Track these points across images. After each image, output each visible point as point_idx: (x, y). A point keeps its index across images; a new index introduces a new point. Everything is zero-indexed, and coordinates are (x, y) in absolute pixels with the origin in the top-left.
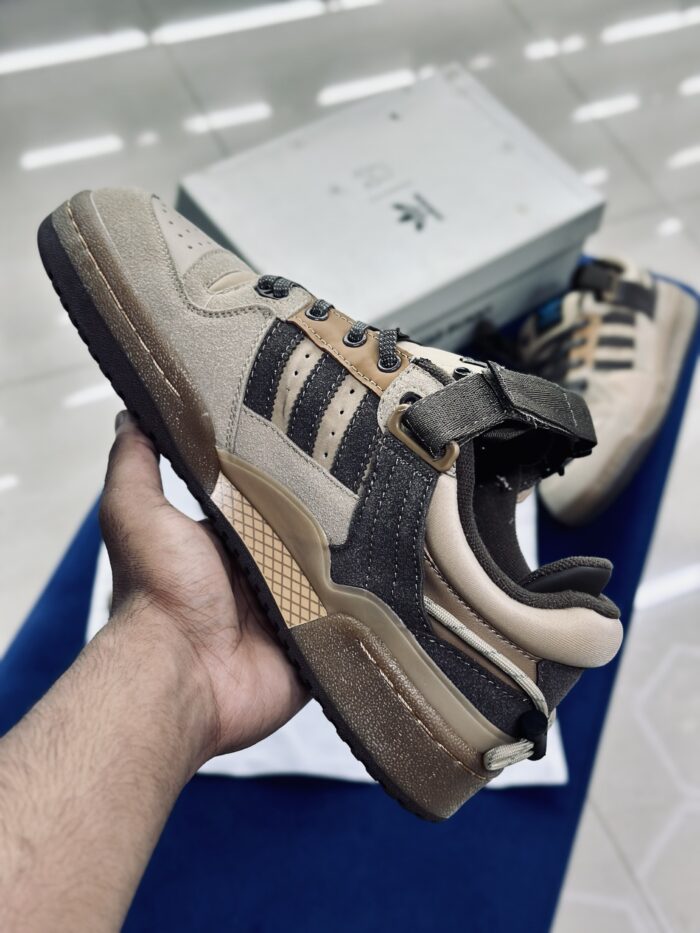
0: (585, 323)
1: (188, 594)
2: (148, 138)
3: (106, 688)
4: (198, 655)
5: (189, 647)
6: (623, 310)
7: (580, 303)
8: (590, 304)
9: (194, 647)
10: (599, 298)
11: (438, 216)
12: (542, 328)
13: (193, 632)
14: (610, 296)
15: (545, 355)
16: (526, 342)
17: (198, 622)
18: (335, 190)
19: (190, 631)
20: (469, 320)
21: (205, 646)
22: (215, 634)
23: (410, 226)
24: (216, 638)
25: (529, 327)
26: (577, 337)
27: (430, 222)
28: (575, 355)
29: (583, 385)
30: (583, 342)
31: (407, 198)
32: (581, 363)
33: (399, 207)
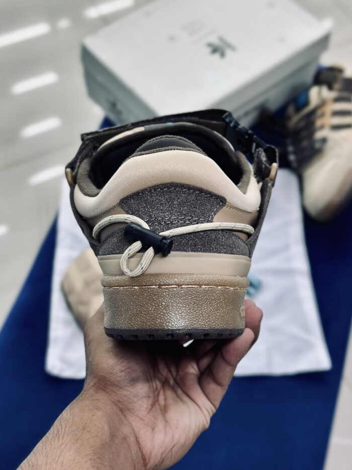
0: (323, 103)
1: (118, 378)
2: (64, 23)
3: (63, 447)
4: (125, 416)
5: (118, 412)
6: (345, 94)
7: (320, 93)
8: (326, 93)
9: (121, 410)
10: (330, 88)
11: (233, 48)
12: (299, 109)
13: (121, 402)
14: (337, 86)
15: (302, 124)
16: (289, 118)
17: (125, 396)
18: (172, 39)
19: (119, 401)
20: (256, 108)
21: (129, 410)
22: (134, 402)
23: (217, 56)
24: (136, 405)
25: (291, 110)
26: (319, 112)
27: (229, 53)
28: (319, 123)
29: (324, 140)
30: (323, 115)
31: (214, 40)
32: (322, 127)
33: (210, 45)
